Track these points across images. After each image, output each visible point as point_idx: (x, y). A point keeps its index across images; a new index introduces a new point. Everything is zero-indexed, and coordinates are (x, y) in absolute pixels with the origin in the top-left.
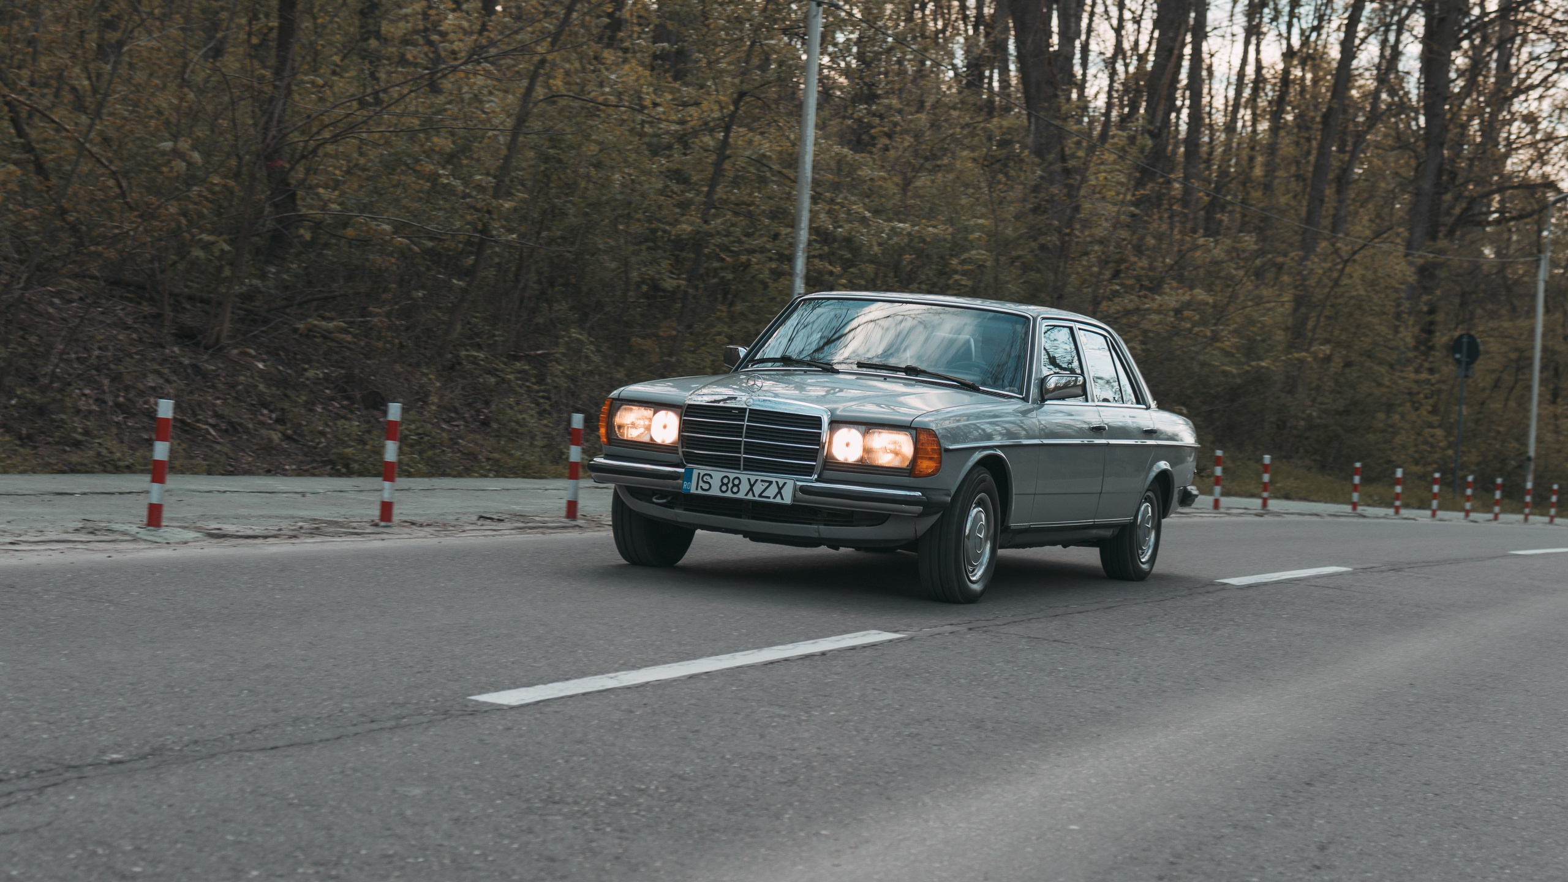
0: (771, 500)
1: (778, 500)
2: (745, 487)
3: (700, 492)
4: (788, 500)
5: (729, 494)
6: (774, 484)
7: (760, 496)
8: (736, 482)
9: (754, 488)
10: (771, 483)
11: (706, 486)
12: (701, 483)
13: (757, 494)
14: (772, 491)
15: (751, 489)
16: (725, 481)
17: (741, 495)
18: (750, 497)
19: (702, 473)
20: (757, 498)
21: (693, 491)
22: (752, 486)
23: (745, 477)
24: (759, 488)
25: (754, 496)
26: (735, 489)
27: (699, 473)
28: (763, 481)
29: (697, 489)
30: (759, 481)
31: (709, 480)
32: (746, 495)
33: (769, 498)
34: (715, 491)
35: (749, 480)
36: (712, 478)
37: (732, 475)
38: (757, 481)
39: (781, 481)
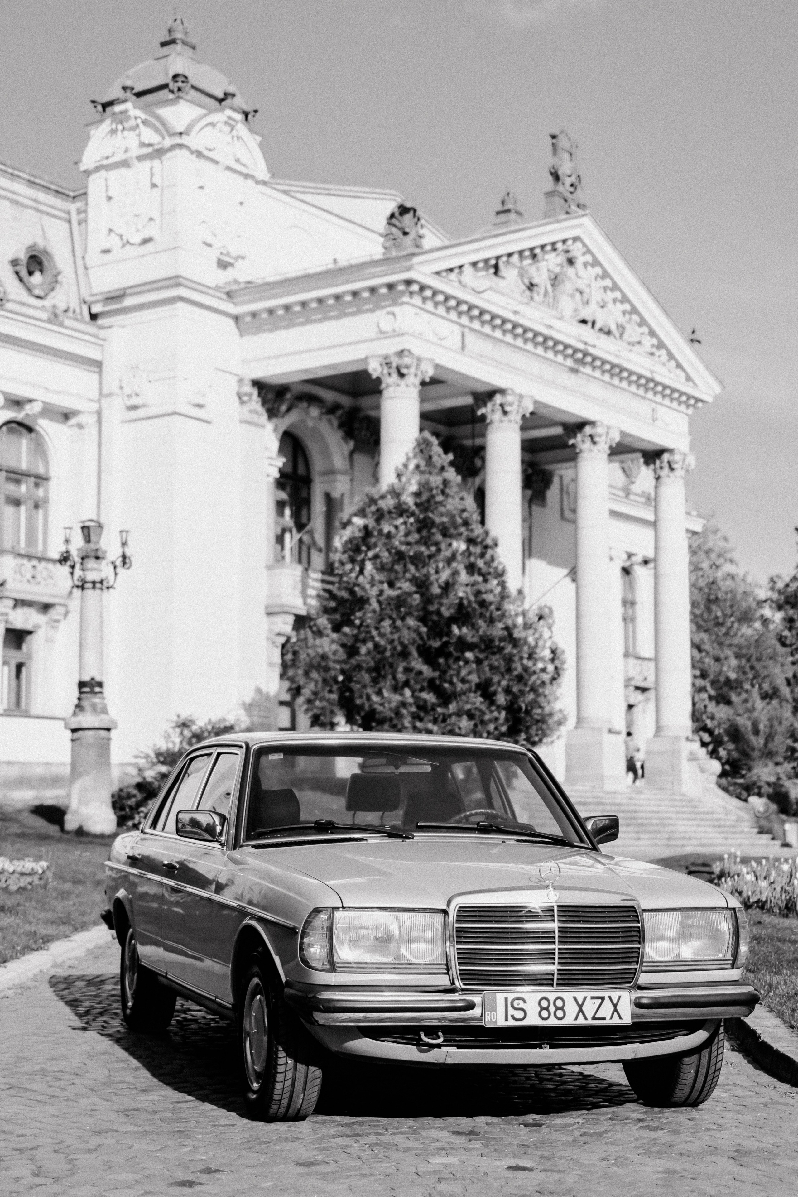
0: (608, 1022)
1: (616, 1021)
2: (571, 1009)
3: (511, 1023)
4: (627, 1020)
5: (552, 1022)
6: (607, 1000)
7: (594, 1018)
8: (559, 1003)
9: (585, 1008)
10: (603, 999)
11: (519, 1014)
12: (511, 1011)
13: (589, 1017)
14: (606, 1010)
15: (581, 1011)
16: (544, 1004)
17: (569, 1021)
18: (581, 1021)
19: (511, 997)
20: (590, 1022)
21: (501, 1022)
22: (580, 1007)
23: (569, 995)
24: (590, 1008)
25: (586, 1019)
26: (560, 1014)
27: (506, 999)
28: (593, 998)
29: (506, 1020)
30: (588, 998)
31: (522, 1005)
32: (576, 1019)
33: (604, 1019)
34: (533, 1020)
35: (575, 998)
36: (525, 1002)
37: (552, 996)
38: (585, 998)
39: (615, 995)
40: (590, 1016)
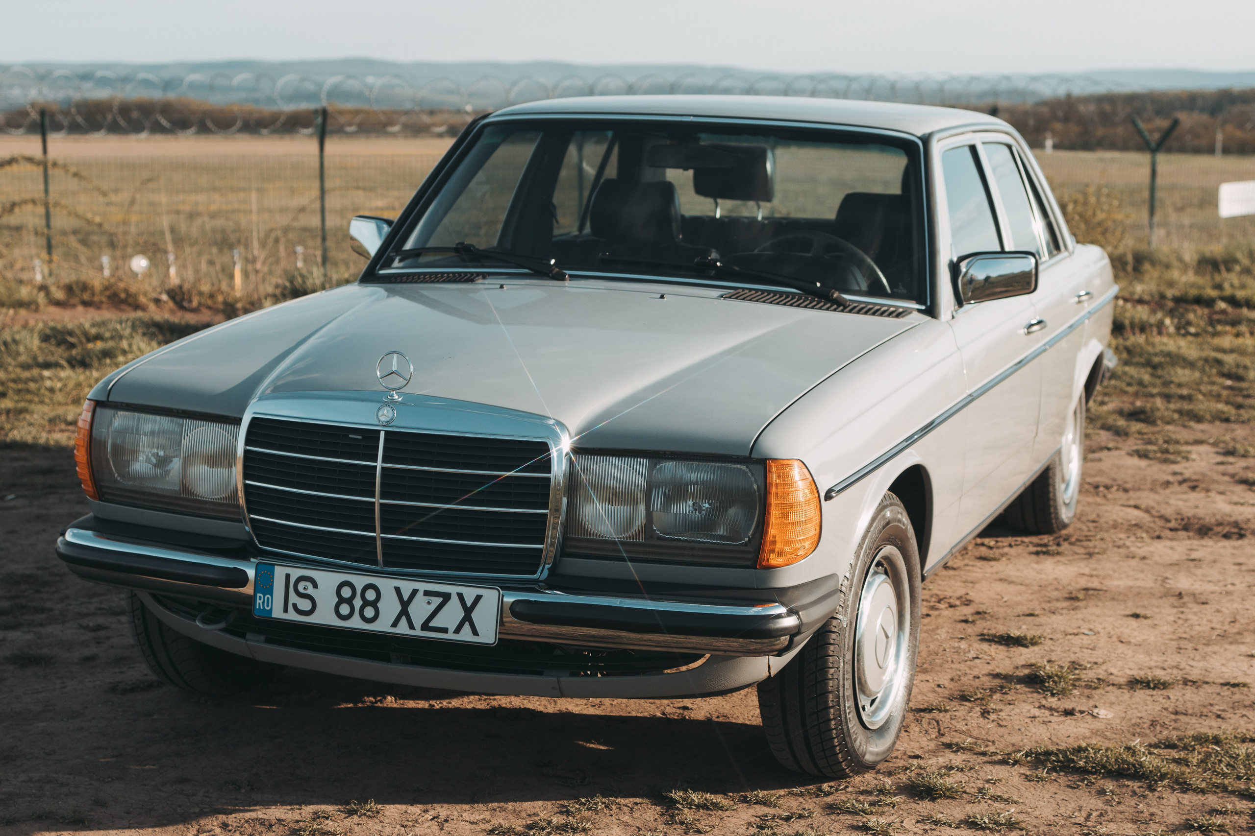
0: (451, 636)
1: (466, 635)
2: (390, 607)
3: (292, 616)
4: (488, 634)
5: (356, 623)
6: (455, 599)
7: (425, 627)
8: (371, 595)
9: (411, 609)
10: (446, 597)
11: (305, 605)
12: (293, 598)
13: (417, 624)
14: (451, 616)
15: (404, 612)
16: (346, 592)
17: (383, 625)
18: (403, 629)
19: (296, 575)
20: (418, 632)
21: (278, 613)
22: (405, 605)
23: (388, 584)
24: (420, 609)
25: (412, 627)
26: (369, 612)
27: (288, 576)
28: (427, 593)
29: (286, 610)
30: (420, 594)
31: (310, 591)
32: (395, 625)
33: (445, 630)
34: (325, 616)
35: (398, 590)
36: (315, 586)
37: (360, 581)
38: (415, 592)
39: (470, 593)
40: (418, 622)
